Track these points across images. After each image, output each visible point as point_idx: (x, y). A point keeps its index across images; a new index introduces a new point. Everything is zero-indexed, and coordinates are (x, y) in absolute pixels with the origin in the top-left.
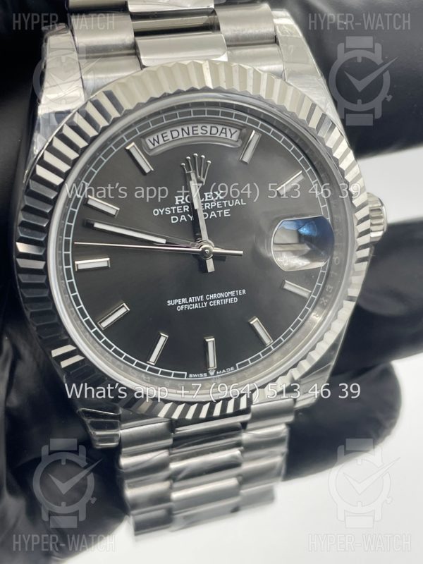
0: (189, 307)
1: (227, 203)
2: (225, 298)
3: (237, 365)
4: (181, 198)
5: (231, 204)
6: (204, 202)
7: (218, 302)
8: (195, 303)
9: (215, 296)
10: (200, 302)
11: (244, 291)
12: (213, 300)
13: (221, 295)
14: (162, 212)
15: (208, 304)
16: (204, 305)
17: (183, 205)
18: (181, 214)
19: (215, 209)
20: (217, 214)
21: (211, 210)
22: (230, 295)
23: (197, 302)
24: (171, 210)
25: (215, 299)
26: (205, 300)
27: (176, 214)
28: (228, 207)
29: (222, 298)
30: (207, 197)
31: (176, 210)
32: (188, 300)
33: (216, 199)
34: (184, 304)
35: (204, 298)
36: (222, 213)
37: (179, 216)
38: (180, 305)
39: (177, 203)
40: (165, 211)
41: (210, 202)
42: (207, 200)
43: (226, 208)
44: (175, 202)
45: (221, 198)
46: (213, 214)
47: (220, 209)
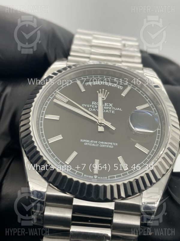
0: (90, 144)
1: (114, 109)
2: (107, 145)
3: (109, 176)
4: (95, 103)
5: (116, 109)
6: (104, 106)
7: (104, 146)
8: (93, 143)
9: (103, 143)
10: (96, 143)
11: (117, 144)
12: (102, 144)
13: (106, 143)
14: (86, 106)
15: (99, 145)
16: (97, 145)
17: (95, 105)
18: (94, 108)
19: (108, 109)
20: (109, 111)
21: (107, 109)
22: (110, 144)
23: (94, 143)
24: (90, 106)
25: (103, 144)
26: (98, 143)
27: (91, 107)
28: (114, 110)
29: (106, 144)
30: (106, 104)
31: (92, 106)
32: (90, 141)
33: (110, 106)
34: (88, 143)
35: (98, 142)
36: (111, 112)
37: (93, 108)
38: (86, 143)
39: (93, 104)
40: (87, 106)
41: (107, 106)
42: (105, 105)
43: (113, 110)
44: (92, 103)
45: (112, 106)
46: (107, 111)
47: (110, 110)
